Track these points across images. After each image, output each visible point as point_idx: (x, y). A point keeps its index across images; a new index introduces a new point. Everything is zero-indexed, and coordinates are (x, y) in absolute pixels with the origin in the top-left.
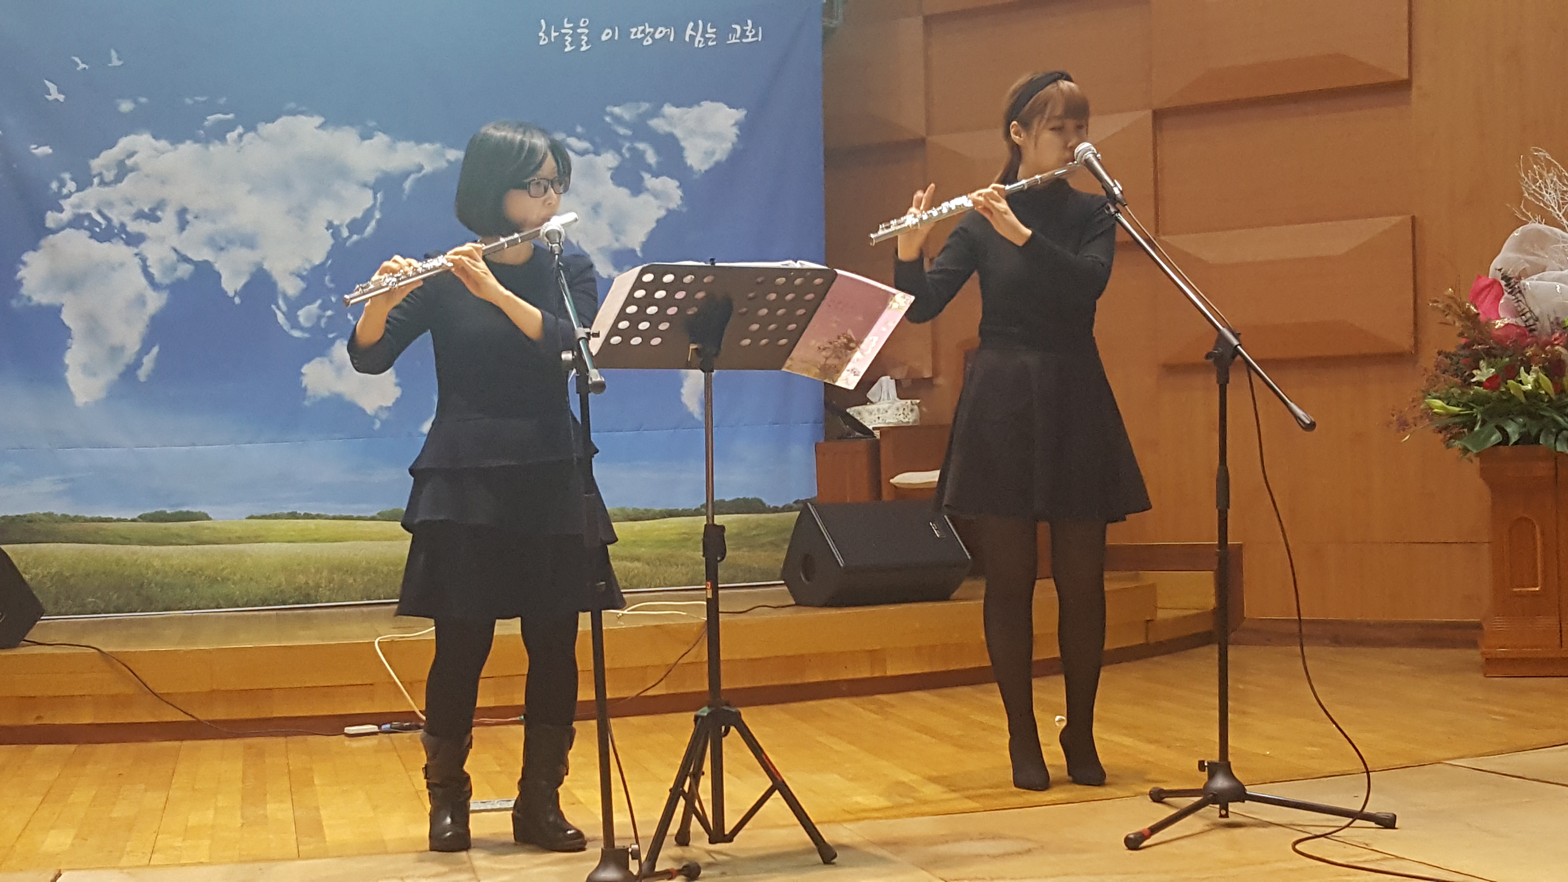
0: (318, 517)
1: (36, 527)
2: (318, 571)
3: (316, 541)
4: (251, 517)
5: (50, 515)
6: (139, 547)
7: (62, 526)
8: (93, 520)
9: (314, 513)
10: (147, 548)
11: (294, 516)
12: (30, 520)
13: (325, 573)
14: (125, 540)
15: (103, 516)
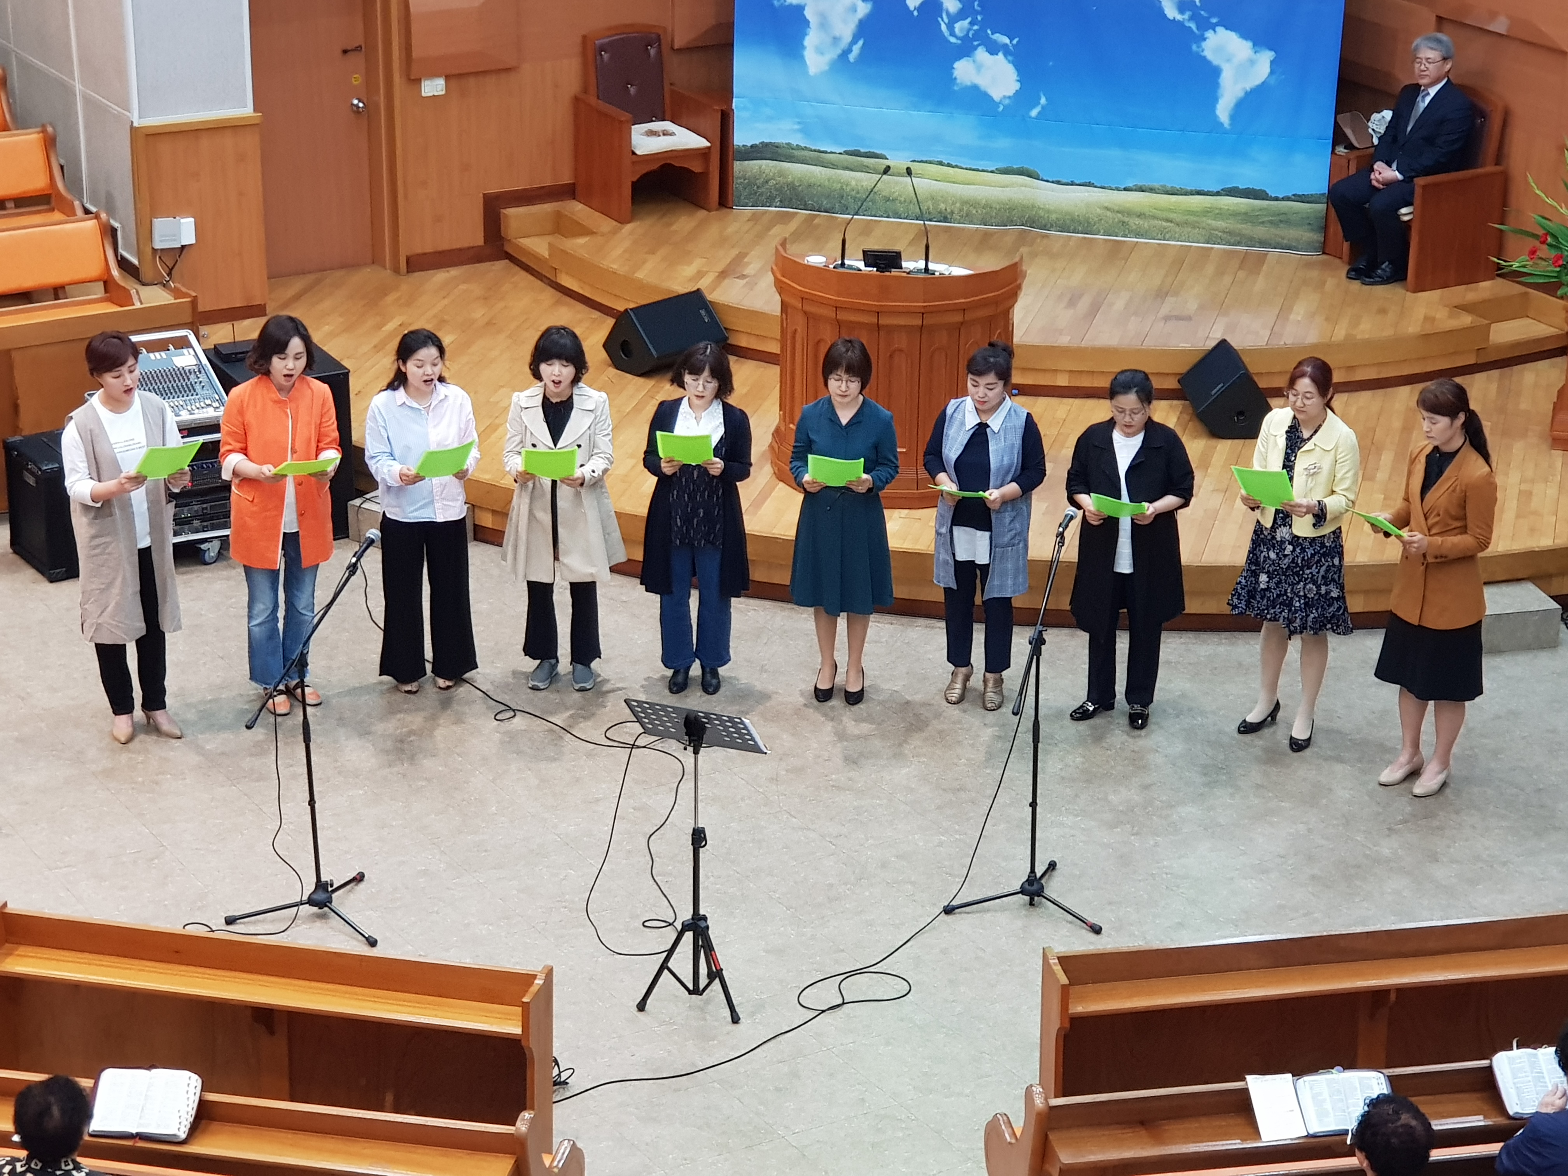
0: (956, 166)
1: (779, 150)
2: (953, 204)
3: (954, 182)
4: (914, 161)
5: (788, 144)
6: (842, 172)
7: (796, 153)
8: (815, 151)
9: (954, 164)
10: (847, 172)
11: (940, 163)
12: (777, 146)
13: (958, 205)
14: (833, 166)
15: (822, 149)
